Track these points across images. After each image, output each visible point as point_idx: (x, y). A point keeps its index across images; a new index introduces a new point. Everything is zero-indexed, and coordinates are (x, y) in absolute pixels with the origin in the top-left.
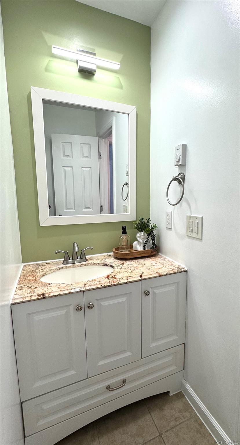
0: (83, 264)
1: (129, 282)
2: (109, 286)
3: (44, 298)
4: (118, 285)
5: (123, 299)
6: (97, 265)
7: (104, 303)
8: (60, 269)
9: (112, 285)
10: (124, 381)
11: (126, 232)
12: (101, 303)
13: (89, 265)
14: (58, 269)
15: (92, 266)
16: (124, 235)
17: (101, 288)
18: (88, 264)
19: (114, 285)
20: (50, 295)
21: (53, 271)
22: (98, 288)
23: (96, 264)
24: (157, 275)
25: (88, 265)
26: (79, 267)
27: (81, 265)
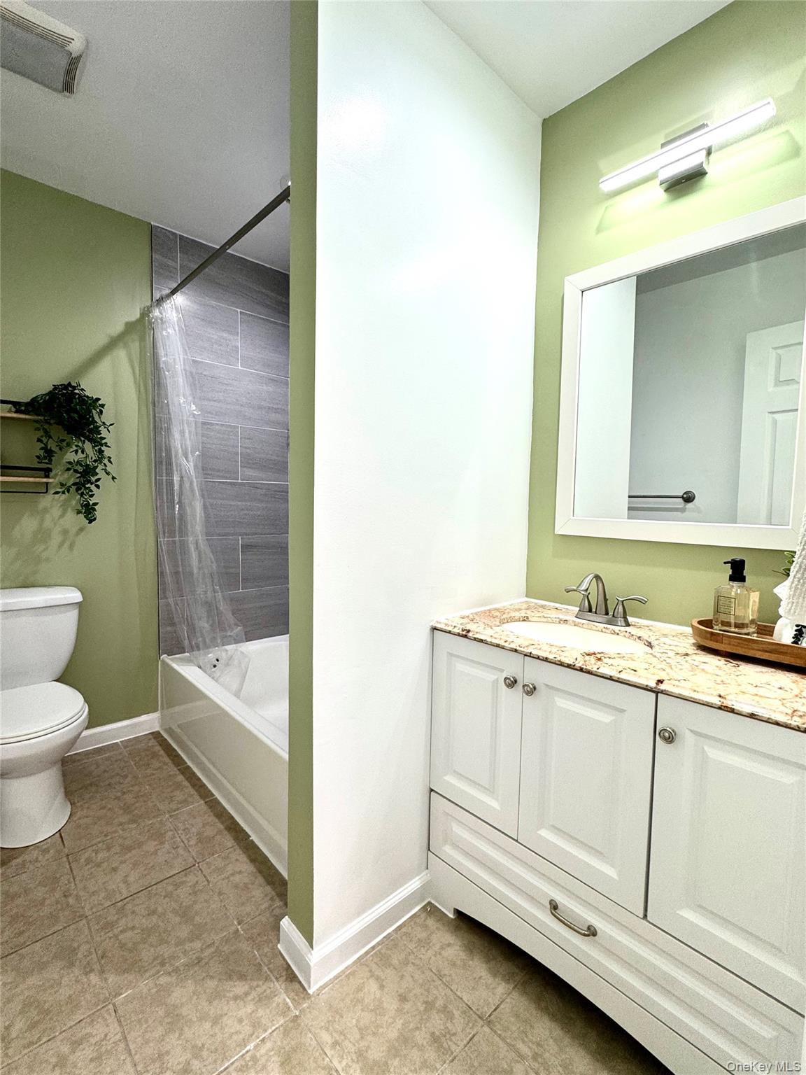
0: (607, 628)
1: (619, 678)
2: (569, 666)
3: (466, 636)
4: (589, 672)
5: (605, 718)
6: (637, 640)
7: (562, 702)
8: (562, 622)
9: (575, 667)
10: (591, 932)
11: (745, 577)
12: (556, 699)
13: (622, 634)
14: (558, 620)
15: (628, 639)
16: (735, 584)
17: (552, 663)
18: (619, 632)
19: (581, 670)
20: (474, 636)
21: (545, 620)
22: (546, 658)
23: (635, 637)
24: (717, 701)
25: (618, 634)
26: (598, 631)
27: (604, 630)
